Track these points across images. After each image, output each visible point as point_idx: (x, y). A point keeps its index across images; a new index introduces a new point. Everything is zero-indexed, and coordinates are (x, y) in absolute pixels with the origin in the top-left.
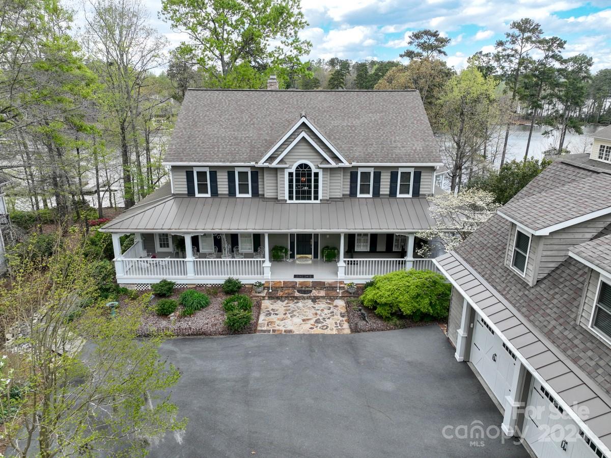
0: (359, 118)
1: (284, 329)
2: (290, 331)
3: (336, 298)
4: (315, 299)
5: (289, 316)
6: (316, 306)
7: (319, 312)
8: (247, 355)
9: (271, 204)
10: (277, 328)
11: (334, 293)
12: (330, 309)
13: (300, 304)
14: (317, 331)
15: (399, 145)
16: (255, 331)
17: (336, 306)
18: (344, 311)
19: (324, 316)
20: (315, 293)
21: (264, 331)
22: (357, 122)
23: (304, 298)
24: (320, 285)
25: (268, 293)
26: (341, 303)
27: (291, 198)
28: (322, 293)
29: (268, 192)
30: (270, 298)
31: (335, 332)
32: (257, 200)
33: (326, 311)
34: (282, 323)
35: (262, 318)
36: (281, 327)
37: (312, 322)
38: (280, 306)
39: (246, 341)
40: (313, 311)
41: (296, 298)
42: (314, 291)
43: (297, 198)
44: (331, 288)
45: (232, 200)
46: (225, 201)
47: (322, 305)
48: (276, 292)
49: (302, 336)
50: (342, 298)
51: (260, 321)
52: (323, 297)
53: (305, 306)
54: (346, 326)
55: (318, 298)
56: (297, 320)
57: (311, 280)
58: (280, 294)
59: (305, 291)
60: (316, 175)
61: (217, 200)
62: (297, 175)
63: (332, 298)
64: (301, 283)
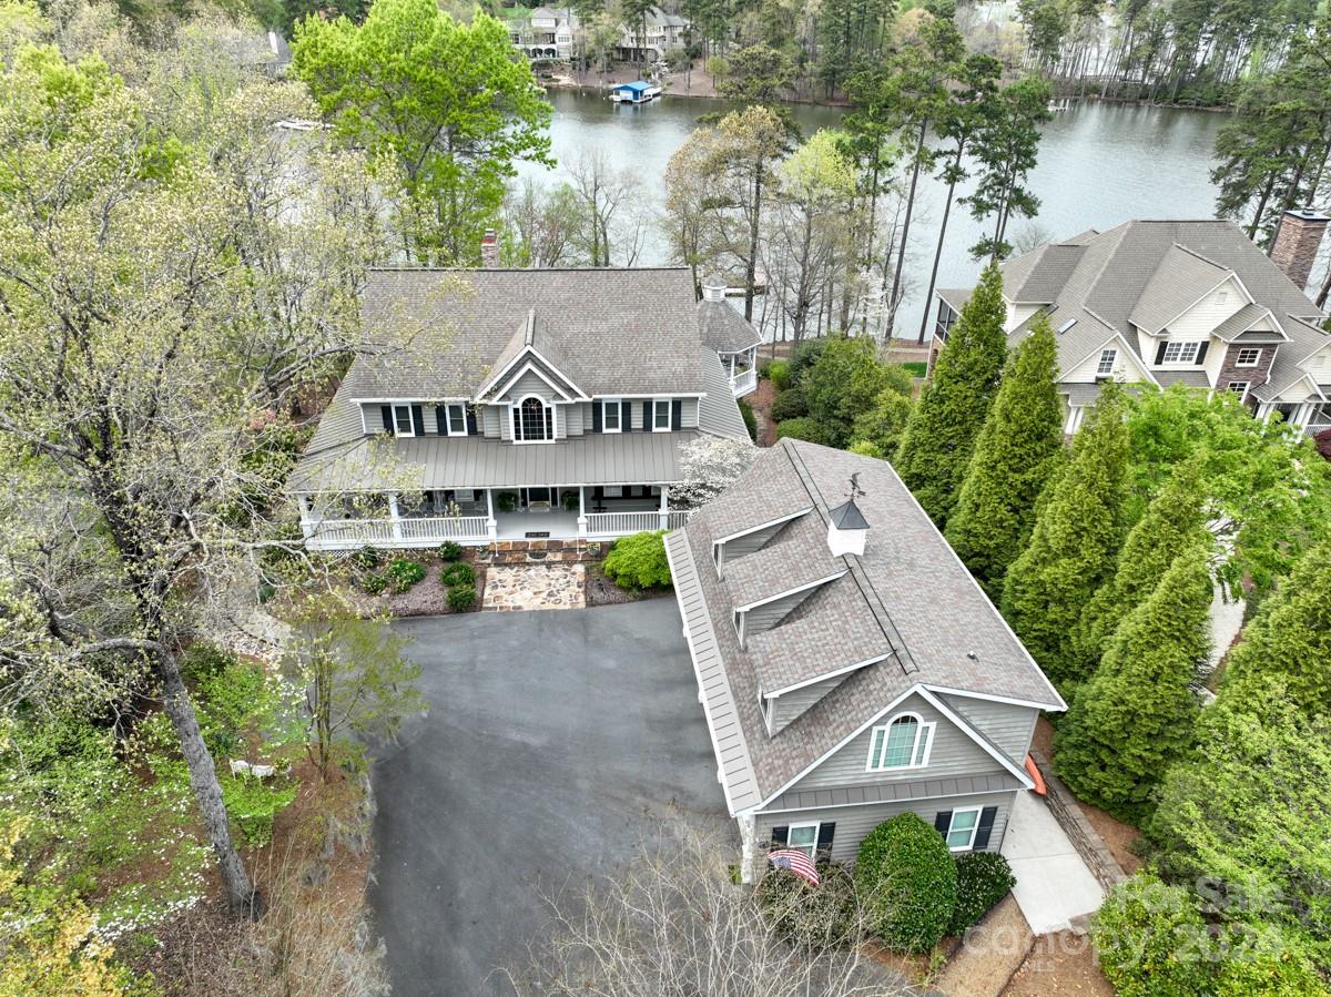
0: (606, 320)
1: (512, 605)
2: (520, 608)
3: (576, 562)
4: (549, 565)
5: (518, 587)
6: (551, 574)
7: (553, 582)
8: (472, 638)
9: (493, 445)
10: (505, 604)
11: (573, 557)
12: (566, 577)
13: (532, 572)
14: (549, 606)
15: (655, 364)
16: (481, 608)
17: (574, 574)
18: (582, 579)
19: (558, 587)
20: (550, 557)
21: (490, 608)
22: (603, 327)
23: (536, 564)
24: (556, 546)
25: (494, 558)
26: (579, 569)
27: (518, 438)
28: (559, 557)
29: (490, 431)
30: (497, 565)
31: (568, 607)
32: (474, 439)
33: (562, 581)
34: (510, 598)
35: (488, 591)
36: (509, 602)
37: (544, 595)
38: (508, 575)
39: (471, 621)
40: (547, 581)
41: (528, 564)
42: (549, 554)
43: (526, 438)
44: (570, 549)
45: (443, 440)
46: (434, 442)
47: (558, 572)
48: (506, 557)
49: (532, 613)
50: (581, 562)
51: (485, 597)
52: (560, 562)
53: (537, 574)
54: (582, 598)
55: (554, 563)
56: (528, 593)
57: (546, 539)
58: (508, 559)
59: (538, 554)
60: (549, 410)
61: (423, 440)
62: (524, 411)
63: (571, 563)
64: (534, 545)
